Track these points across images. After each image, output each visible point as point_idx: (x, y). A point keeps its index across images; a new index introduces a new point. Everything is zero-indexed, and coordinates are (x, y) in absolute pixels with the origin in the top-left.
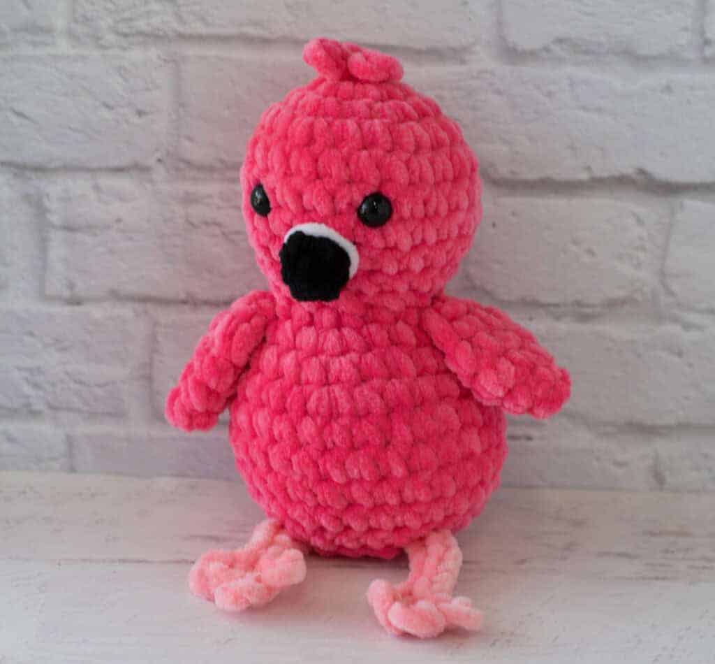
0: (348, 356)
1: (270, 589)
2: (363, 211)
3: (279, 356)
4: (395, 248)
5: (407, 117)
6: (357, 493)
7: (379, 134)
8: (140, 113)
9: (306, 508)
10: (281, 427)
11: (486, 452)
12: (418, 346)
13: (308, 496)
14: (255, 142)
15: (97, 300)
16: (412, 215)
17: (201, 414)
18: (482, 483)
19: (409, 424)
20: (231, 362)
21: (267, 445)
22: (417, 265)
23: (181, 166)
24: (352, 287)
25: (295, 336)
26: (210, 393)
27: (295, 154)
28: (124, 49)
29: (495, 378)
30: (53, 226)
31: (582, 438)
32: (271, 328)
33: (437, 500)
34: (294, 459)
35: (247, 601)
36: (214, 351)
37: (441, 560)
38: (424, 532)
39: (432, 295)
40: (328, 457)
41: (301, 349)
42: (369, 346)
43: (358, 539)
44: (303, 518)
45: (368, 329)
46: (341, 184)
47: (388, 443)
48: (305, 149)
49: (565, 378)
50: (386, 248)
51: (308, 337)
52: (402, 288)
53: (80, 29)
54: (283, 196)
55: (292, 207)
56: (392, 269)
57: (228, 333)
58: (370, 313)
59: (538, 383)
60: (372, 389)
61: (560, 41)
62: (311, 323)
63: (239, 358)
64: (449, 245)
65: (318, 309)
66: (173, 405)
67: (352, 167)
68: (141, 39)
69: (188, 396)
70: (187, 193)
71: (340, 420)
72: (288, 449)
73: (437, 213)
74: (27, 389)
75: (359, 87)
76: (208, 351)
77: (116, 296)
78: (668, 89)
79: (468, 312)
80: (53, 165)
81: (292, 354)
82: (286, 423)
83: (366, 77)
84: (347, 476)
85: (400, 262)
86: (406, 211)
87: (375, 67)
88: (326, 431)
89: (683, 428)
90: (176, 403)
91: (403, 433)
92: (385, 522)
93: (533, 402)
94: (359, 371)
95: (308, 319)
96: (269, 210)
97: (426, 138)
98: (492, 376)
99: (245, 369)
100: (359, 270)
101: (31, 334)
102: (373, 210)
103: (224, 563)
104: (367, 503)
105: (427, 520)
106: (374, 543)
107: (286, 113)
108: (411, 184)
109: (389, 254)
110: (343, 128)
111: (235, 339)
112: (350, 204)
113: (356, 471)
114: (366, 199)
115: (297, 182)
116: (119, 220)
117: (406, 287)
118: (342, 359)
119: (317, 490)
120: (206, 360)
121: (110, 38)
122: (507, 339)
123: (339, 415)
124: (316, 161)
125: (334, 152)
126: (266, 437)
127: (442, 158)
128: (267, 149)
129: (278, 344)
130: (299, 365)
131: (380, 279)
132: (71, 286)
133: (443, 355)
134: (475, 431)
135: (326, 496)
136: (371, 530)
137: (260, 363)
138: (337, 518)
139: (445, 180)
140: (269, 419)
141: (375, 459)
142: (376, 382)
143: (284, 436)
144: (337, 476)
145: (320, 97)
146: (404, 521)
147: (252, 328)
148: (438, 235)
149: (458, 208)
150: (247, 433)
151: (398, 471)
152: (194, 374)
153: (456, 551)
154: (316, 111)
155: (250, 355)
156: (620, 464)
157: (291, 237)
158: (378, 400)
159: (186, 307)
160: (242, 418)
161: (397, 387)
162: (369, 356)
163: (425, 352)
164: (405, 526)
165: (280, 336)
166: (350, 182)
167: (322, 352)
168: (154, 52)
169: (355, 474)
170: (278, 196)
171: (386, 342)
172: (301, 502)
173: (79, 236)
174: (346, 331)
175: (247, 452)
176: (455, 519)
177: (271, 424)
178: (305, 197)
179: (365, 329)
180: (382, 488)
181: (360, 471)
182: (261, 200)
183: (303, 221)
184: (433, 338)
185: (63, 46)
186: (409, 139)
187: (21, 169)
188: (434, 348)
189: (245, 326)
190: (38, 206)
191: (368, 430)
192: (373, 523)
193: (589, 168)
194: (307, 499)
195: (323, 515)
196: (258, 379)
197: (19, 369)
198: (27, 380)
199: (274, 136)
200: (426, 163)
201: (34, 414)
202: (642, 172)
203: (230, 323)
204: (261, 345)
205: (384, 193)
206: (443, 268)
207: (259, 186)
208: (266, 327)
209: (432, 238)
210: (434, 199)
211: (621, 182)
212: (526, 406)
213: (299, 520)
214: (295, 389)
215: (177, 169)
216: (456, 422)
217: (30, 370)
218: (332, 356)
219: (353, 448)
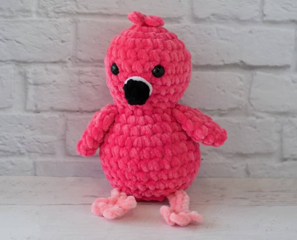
0: (148, 125)
1: (124, 210)
2: (154, 72)
3: (121, 127)
4: (165, 85)
5: (168, 39)
6: (152, 176)
7: (159, 44)
8: (63, 42)
9: (133, 183)
10: (123, 152)
11: (196, 160)
12: (172, 122)
13: (133, 177)
14: (112, 49)
15: (46, 111)
16: (172, 73)
17: (90, 149)
18: (195, 172)
19: (171, 150)
20: (103, 130)
21: (117, 159)
22: (172, 92)
23: (78, 61)
24: (149, 100)
25: (127, 119)
26: (95, 142)
27: (129, 51)
28: (57, 18)
29: (201, 132)
30: (30, 84)
31: (221, 159)
32: (117, 117)
33: (180, 178)
34: (129, 164)
35: (116, 215)
36: (96, 126)
37: (183, 199)
38: (175, 190)
39: (175, 104)
40: (141, 162)
41: (130, 124)
42: (155, 122)
43: (151, 193)
44: (131, 186)
45: (154, 115)
46: (146, 62)
47: (163, 157)
48: (133, 49)
49: (225, 132)
50: (162, 85)
51: (132, 119)
52: (166, 100)
53: (41, 11)
54: (124, 67)
55: (128, 71)
56: (164, 93)
57: (101, 118)
58: (155, 110)
59: (217, 133)
60: (157, 137)
61: (213, 15)
62: (133, 114)
63: (106, 128)
64: (183, 85)
65: (135, 109)
66: (80, 146)
67: (150, 55)
68: (63, 14)
69: (86, 143)
70: (80, 71)
71: (146, 149)
72: (126, 160)
73: (179, 72)
74: (19, 145)
75: (149, 28)
76: (94, 126)
77: (52, 109)
78: (251, 32)
79: (189, 110)
80: (30, 61)
81: (126, 125)
82: (126, 151)
83: (152, 25)
84: (148, 169)
85: (167, 90)
86: (169, 72)
87: (155, 21)
88: (141, 153)
89: (257, 154)
90: (81, 146)
91: (169, 152)
92: (162, 186)
93: (215, 141)
94: (152, 131)
95: (131, 113)
96: (118, 72)
97: (175, 46)
98: (200, 131)
99: (107, 132)
100: (152, 93)
101: (21, 124)
102: (158, 71)
103: (105, 202)
104: (156, 179)
105: (176, 186)
106: (157, 195)
107: (123, 37)
108: (171, 62)
109: (163, 87)
110: (146, 42)
111: (104, 121)
112: (149, 69)
113: (152, 167)
114: (155, 67)
115: (130, 61)
116: (54, 81)
117: (167, 100)
118: (145, 126)
119: (137, 175)
120: (93, 129)
121: (52, 14)
122: (203, 119)
123: (146, 147)
124: (137, 54)
125: (144, 50)
126: (117, 156)
127: (181, 52)
128: (117, 50)
129: (120, 122)
130: (129, 130)
131: (159, 97)
132: (36, 106)
133: (181, 125)
134: (192, 152)
135: (141, 177)
136: (156, 190)
137: (113, 129)
138: (144, 185)
139: (182, 61)
140: (118, 150)
141: (159, 163)
142: (159, 135)
143: (125, 155)
144: (145, 170)
145: (136, 31)
146: (168, 186)
147: (111, 117)
148: (180, 81)
149: (186, 71)
150: (109, 156)
151: (167, 167)
152: (89, 135)
153: (187, 196)
154: (135, 36)
155: (109, 127)
156: (234, 168)
157: (128, 82)
158: (160, 141)
159: (78, 113)
160: (107, 150)
161: (166, 136)
162: (155, 125)
163: (175, 124)
164: (169, 188)
165: (121, 120)
166: (150, 61)
167: (138, 124)
168: (68, 19)
169: (151, 168)
170: (122, 67)
171: (161, 120)
172: (130, 180)
173: (40, 87)
174: (146, 117)
175: (109, 163)
176: (185, 185)
177: (119, 151)
178: (133, 67)
179: (153, 116)
180: (161, 173)
181: (153, 167)
182: (115, 69)
183: (132, 76)
184: (177, 118)
185: (35, 17)
186: (169, 46)
187: (18, 62)
188: (177, 122)
189: (108, 116)
190: (24, 76)
191: (156, 152)
192: (157, 187)
193: (223, 61)
194: (133, 178)
195: (139, 184)
196: (113, 135)
197: (16, 137)
198: (19, 141)
199: (120, 46)
200: (176, 54)
201: (22, 154)
202: (242, 62)
203: (101, 116)
204: (114, 123)
205: (162, 65)
206: (180, 93)
207: (114, 64)
208: (115, 116)
209: (178, 82)
210: (179, 68)
211: (234, 66)
212: (212, 142)
213: (129, 187)
214: (128, 138)
215: (76, 62)
216: (186, 149)
217: (20, 138)
218: (142, 126)
219: (151, 159)
